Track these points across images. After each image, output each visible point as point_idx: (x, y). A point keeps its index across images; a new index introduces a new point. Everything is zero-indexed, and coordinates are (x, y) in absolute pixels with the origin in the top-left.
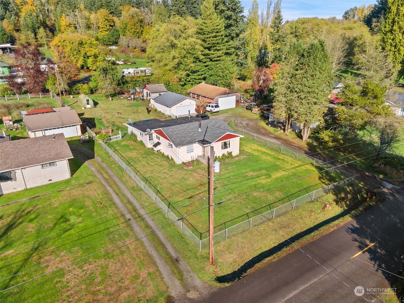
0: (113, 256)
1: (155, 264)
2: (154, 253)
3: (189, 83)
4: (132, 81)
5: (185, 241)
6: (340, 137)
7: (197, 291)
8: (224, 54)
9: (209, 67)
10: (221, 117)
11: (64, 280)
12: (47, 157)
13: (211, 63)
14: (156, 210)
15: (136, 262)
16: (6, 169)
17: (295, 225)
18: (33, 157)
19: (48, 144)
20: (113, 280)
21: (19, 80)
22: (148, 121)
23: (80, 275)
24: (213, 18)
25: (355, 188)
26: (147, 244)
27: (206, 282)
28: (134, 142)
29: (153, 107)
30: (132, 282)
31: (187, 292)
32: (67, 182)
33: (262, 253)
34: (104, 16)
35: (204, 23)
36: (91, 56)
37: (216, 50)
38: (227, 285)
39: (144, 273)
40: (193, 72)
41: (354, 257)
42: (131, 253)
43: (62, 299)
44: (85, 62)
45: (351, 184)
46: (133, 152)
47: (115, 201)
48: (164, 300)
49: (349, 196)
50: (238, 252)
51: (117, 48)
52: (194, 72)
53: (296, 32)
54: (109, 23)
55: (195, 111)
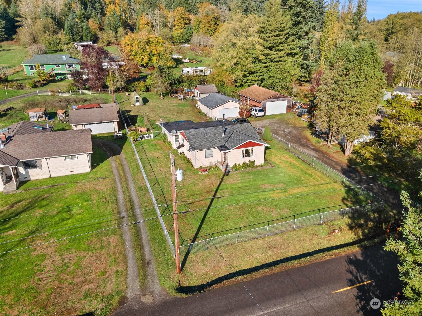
0: (92, 250)
1: (126, 263)
2: (130, 253)
3: (246, 84)
4: (187, 80)
5: (165, 246)
6: (384, 155)
7: (152, 296)
8: (286, 54)
9: (268, 68)
10: (264, 122)
11: (43, 264)
12: (69, 150)
13: (270, 63)
14: (152, 212)
15: (110, 259)
16: (32, 158)
17: (289, 247)
18: (58, 149)
19: (74, 138)
20: (82, 272)
21: (85, 77)
22: (181, 122)
23: (57, 262)
24: (277, 15)
25: (383, 216)
26: (128, 243)
27: (166, 290)
28: (163, 143)
29: (199, 108)
30: (98, 277)
31: (143, 296)
32: (86, 175)
33: (240, 271)
34: (180, 14)
35: (268, 21)
36: (156, 54)
37: (278, 50)
38: (184, 296)
39: (112, 270)
40: (251, 73)
41: (336, 292)
42: (110, 249)
43: (33, 281)
44: (150, 60)
45: (378, 211)
46: (158, 152)
47: (118, 198)
48: (117, 299)
49: (370, 224)
50: (213, 266)
51: (189, 46)
52: (253, 73)
53: (392, 28)
54: (184, 21)
55: (238, 114)
